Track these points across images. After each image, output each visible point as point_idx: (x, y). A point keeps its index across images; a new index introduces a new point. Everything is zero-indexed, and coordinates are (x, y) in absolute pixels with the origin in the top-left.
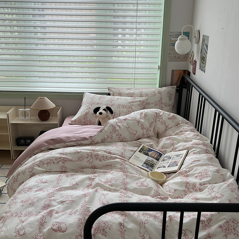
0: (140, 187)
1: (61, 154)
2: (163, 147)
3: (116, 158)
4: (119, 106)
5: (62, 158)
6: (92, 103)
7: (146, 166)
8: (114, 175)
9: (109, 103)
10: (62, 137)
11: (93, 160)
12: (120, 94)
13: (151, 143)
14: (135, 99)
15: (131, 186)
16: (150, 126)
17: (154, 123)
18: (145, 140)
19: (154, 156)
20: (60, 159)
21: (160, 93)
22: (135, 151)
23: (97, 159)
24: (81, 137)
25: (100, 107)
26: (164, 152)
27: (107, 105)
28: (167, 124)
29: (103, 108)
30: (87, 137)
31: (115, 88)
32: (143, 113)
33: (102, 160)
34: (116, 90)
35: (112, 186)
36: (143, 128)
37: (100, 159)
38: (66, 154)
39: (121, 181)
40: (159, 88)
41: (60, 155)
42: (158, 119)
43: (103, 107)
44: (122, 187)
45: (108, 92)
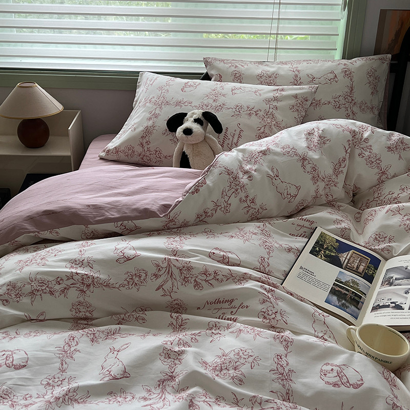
0: (336, 389)
1: (74, 262)
2: (379, 238)
3: (245, 278)
4: (238, 110)
5: (76, 277)
6: (163, 103)
7: (339, 301)
8: (245, 341)
9: (211, 101)
10: (79, 207)
11: (176, 284)
12: (238, 77)
13: (343, 225)
14: (282, 90)
15: (304, 385)
16: (337, 172)
17: (347, 162)
18: (324, 214)
19: (358, 268)
20: (71, 281)
21: (347, 73)
22: (298, 250)
23: (186, 280)
24: (134, 207)
25: (185, 114)
26: (385, 253)
27: (204, 107)
28: (383, 165)
29: (195, 116)
30: (155, 208)
31: (223, 61)
32: (316, 134)
33: (203, 283)
34: (227, 66)
35: (241, 382)
36: (315, 179)
37: (195, 280)
38: (89, 263)
39: (270, 363)
40: (345, 61)
41: (72, 267)
42: (357, 151)
43: (193, 114)
44: (277, 386)
45: (205, 71)
